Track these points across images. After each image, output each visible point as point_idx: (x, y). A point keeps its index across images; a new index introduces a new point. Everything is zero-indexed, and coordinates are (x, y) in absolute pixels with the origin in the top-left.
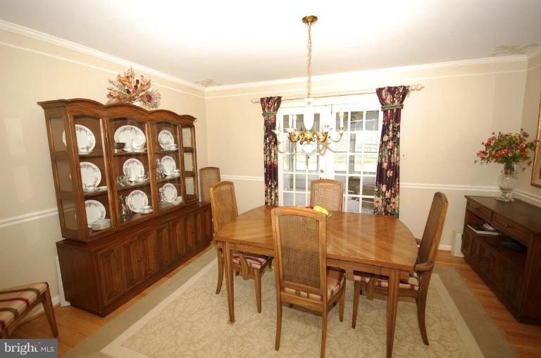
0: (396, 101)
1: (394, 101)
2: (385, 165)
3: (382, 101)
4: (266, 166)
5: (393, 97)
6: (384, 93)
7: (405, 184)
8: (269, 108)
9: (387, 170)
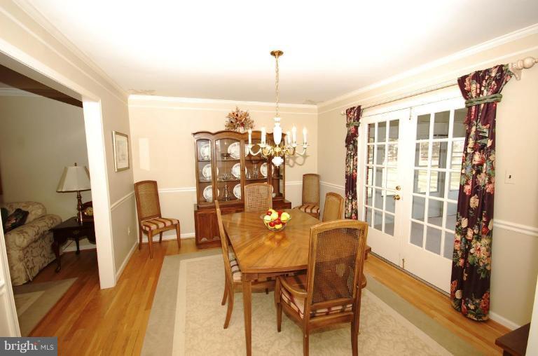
0: (485, 91)
1: (481, 92)
2: (468, 188)
3: (465, 93)
4: (347, 176)
5: (481, 86)
6: (467, 83)
7: (500, 223)
8: (351, 119)
9: (470, 197)
